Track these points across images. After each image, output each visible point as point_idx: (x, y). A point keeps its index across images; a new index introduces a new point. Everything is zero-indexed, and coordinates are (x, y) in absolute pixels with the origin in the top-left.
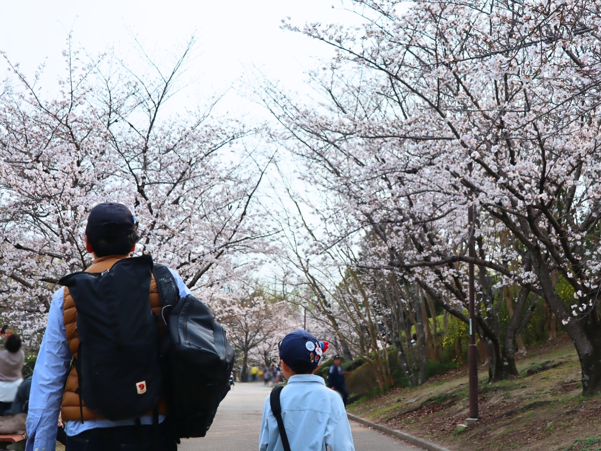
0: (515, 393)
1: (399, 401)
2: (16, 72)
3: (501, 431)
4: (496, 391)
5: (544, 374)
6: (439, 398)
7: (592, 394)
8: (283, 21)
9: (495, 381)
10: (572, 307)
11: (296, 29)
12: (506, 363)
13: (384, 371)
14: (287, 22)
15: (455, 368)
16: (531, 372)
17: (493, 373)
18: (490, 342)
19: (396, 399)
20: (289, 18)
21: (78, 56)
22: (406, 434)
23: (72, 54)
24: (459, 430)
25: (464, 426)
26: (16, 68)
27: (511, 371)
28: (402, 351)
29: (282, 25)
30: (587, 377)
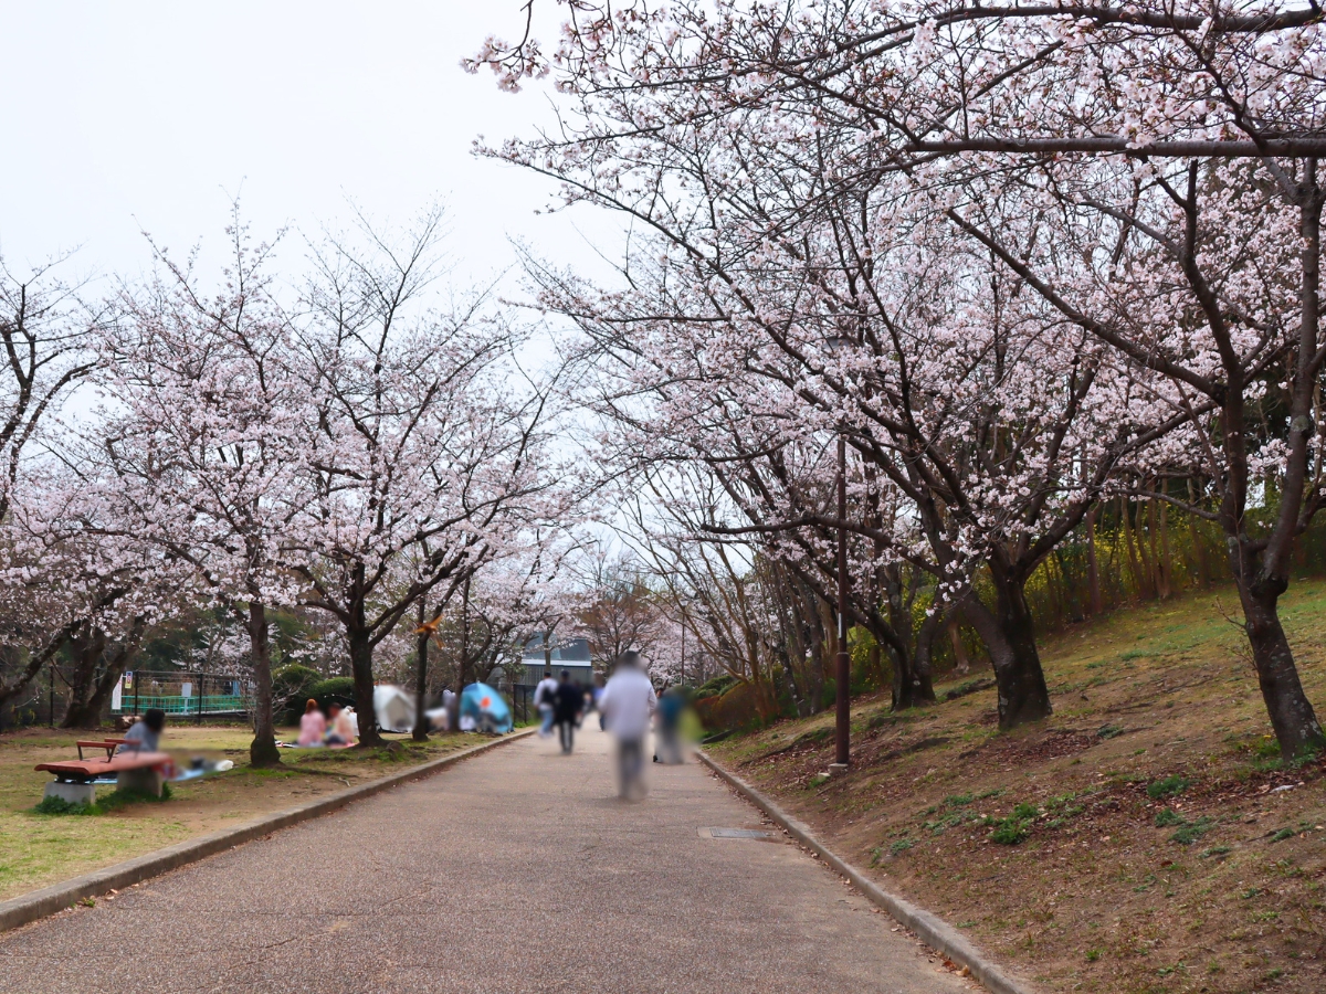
0: (918, 726)
1: (775, 737)
2: (164, 260)
3: (867, 782)
4: (894, 723)
5: (967, 698)
6: (819, 732)
7: (1011, 726)
8: (476, 143)
9: (899, 709)
10: (941, 586)
11: (493, 154)
12: (917, 683)
13: (765, 694)
14: (481, 144)
15: (870, 693)
16: (952, 696)
17: (898, 697)
18: (894, 650)
19: (771, 735)
20: (482, 137)
21: (247, 232)
22: (746, 786)
23: (240, 231)
24: (820, 780)
25: (826, 774)
26: (164, 255)
27: (925, 695)
28: (789, 666)
29: (473, 147)
30: (1004, 701)
